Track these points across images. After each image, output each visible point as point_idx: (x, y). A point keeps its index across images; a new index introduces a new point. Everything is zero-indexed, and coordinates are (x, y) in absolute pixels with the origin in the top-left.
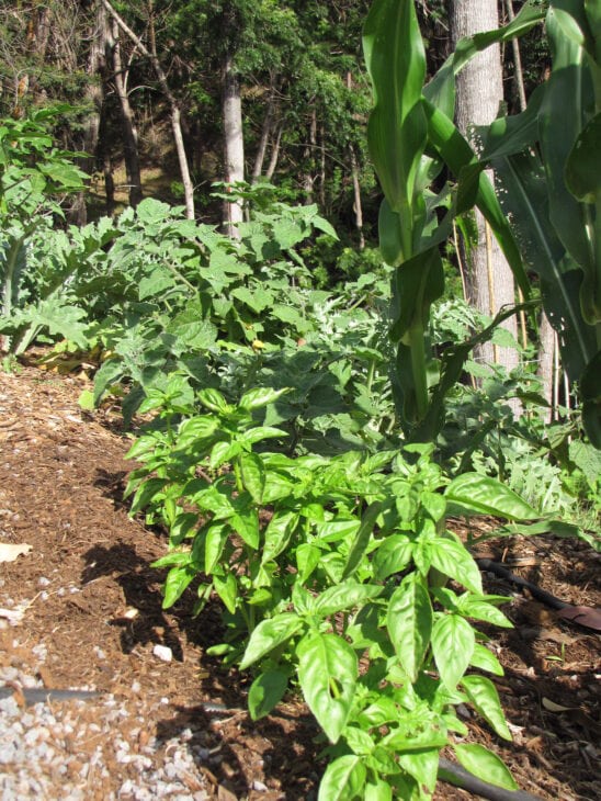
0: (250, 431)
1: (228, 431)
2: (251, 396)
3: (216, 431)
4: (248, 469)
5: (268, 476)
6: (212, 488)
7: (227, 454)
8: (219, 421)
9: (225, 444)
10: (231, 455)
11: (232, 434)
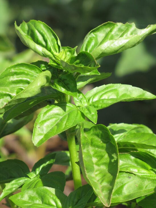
0: (96, 89)
1: (63, 90)
2: (100, 34)
3: (43, 88)
4: (91, 150)
5: (121, 162)
6: (33, 176)
7: (58, 125)
8: (48, 73)
9: (56, 110)
10: (65, 126)
11: (69, 94)
